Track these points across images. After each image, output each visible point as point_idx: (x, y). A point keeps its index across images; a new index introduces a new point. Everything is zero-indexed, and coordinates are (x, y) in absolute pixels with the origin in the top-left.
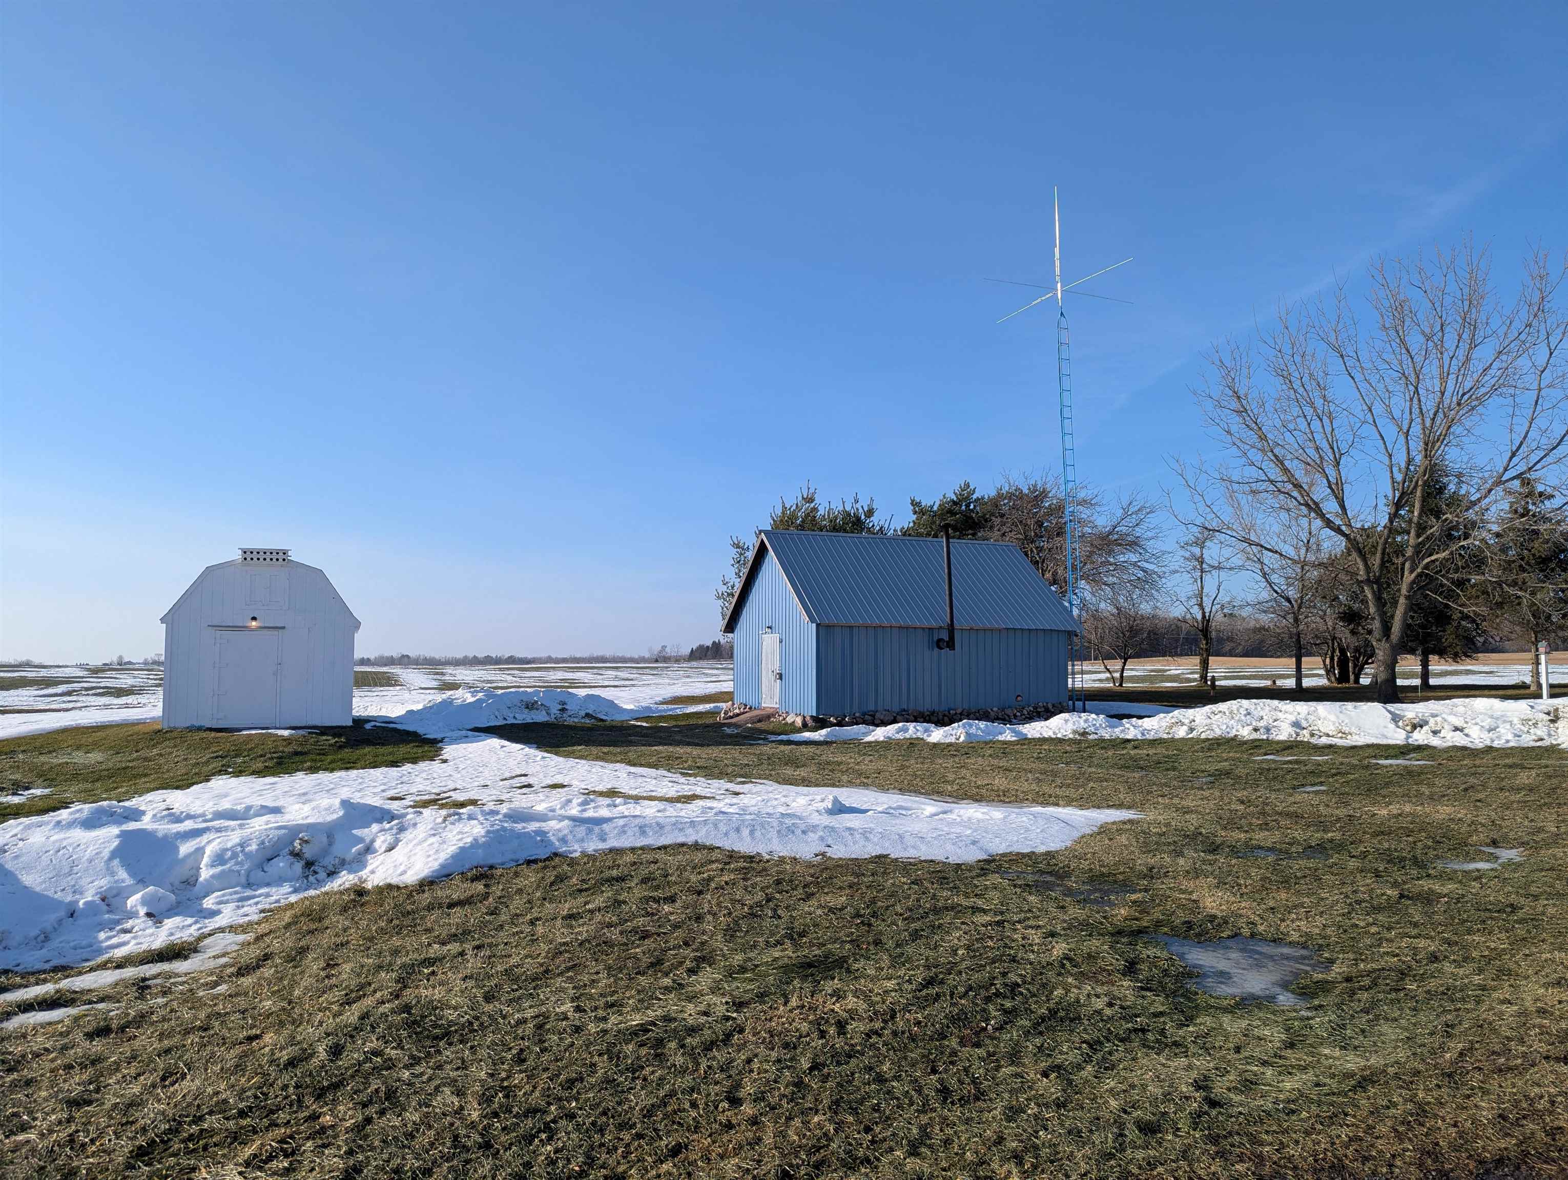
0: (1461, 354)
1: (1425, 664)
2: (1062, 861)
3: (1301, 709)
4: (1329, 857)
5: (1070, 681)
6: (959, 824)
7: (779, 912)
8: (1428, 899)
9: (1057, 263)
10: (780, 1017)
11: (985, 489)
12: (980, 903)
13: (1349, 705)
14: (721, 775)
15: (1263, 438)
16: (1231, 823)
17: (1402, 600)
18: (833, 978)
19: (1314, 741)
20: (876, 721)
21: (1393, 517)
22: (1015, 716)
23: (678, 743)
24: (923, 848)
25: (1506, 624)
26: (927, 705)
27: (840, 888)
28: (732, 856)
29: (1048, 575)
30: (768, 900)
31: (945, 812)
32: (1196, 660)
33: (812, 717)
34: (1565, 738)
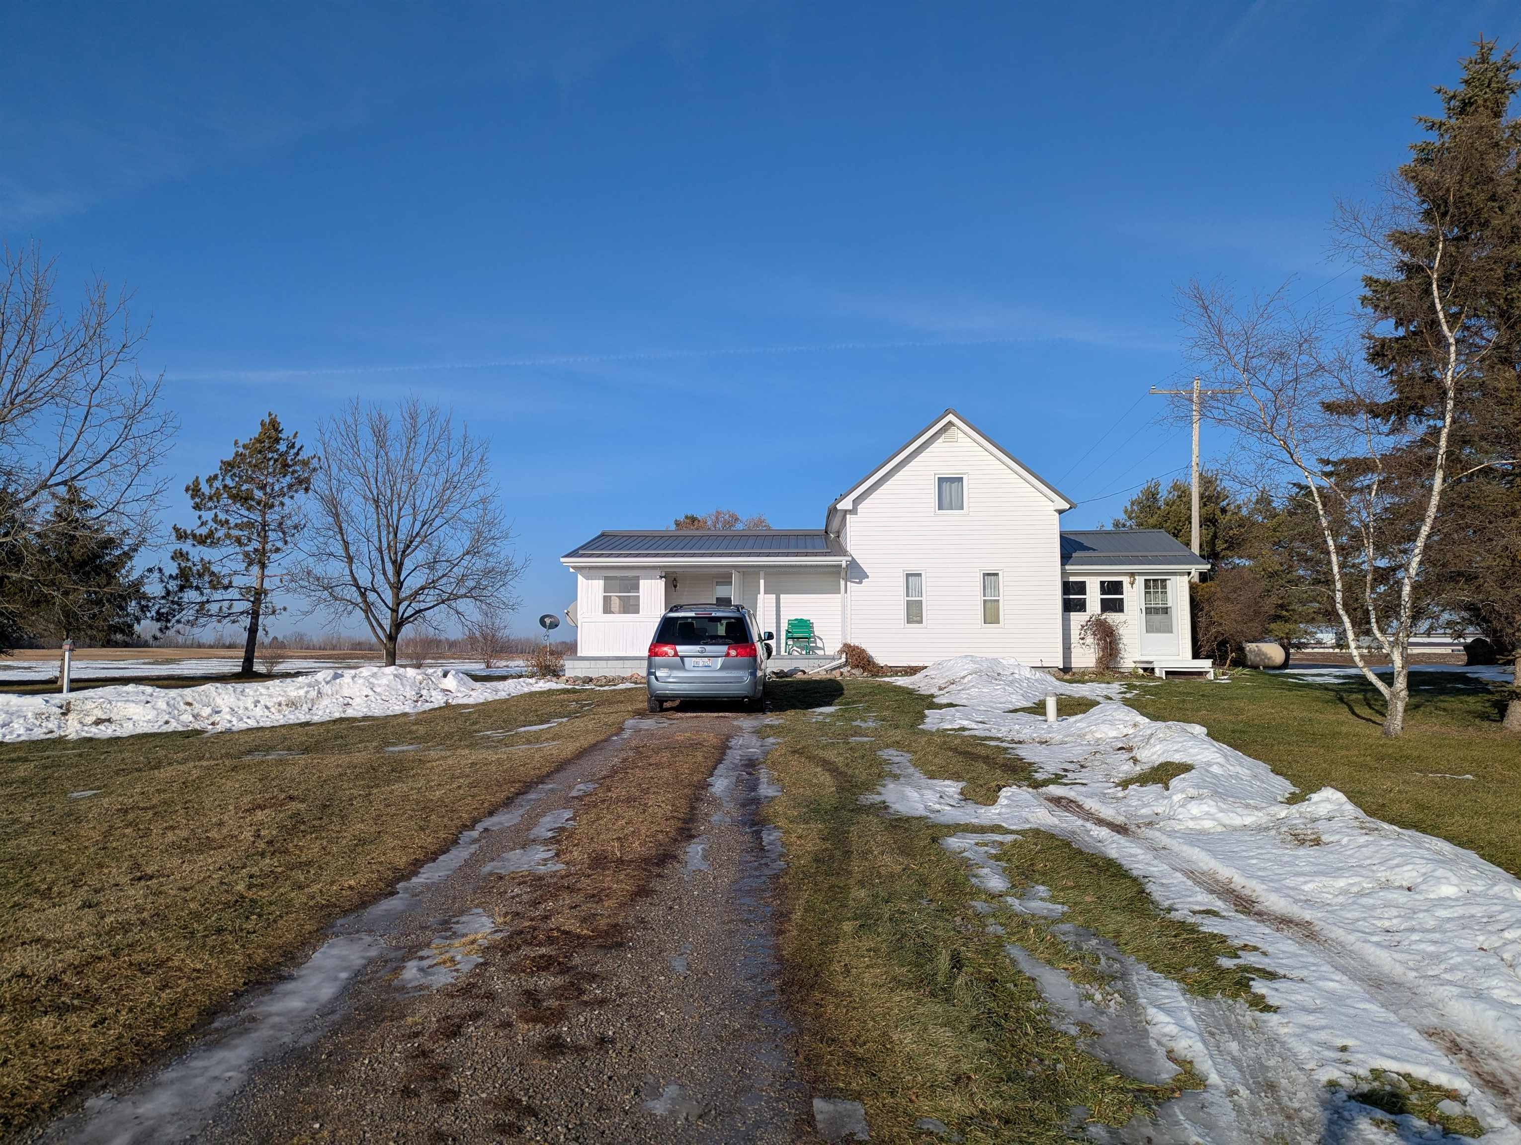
34: (73, 729)
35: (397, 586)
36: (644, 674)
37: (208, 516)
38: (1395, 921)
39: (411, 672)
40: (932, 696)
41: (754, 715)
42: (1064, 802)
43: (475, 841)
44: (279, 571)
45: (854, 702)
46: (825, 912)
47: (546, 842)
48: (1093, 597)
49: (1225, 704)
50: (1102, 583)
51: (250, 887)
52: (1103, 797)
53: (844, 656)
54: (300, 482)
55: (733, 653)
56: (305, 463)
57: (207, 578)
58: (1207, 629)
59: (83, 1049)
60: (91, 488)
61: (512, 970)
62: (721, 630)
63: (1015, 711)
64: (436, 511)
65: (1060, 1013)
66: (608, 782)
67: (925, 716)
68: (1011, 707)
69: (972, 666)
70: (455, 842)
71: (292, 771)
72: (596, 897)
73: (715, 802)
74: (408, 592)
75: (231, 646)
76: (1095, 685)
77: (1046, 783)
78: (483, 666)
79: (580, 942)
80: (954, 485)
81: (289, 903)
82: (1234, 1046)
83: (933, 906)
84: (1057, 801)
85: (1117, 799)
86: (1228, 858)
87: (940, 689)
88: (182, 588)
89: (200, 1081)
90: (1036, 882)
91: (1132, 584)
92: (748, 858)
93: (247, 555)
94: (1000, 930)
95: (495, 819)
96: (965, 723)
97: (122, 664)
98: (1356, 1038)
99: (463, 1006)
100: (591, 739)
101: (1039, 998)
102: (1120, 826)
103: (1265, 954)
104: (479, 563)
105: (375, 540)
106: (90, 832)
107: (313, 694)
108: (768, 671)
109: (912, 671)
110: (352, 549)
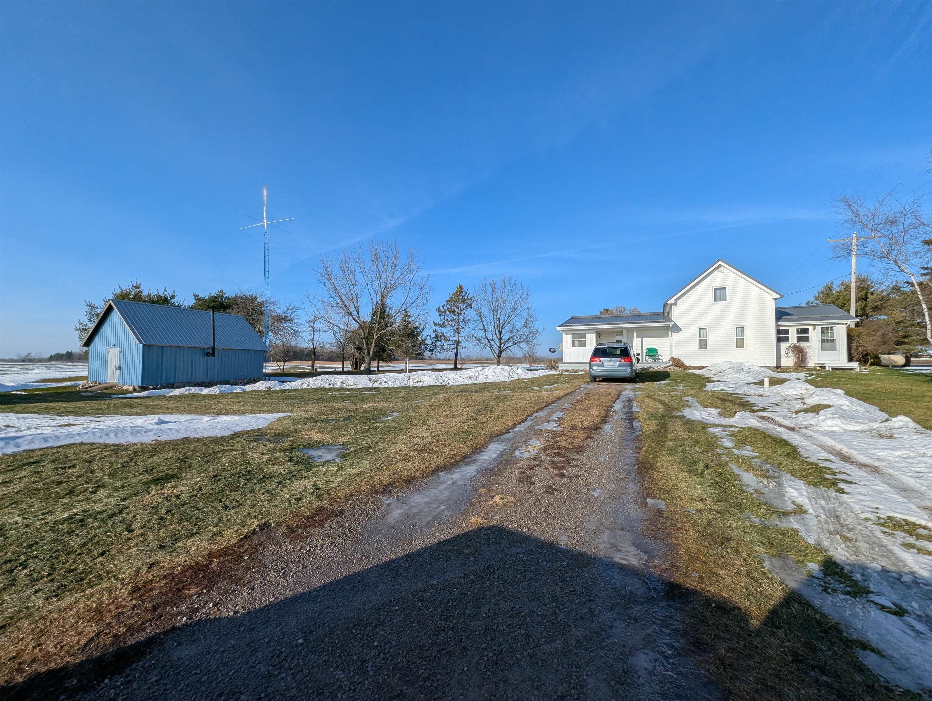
0: (392, 272)
1: (378, 364)
2: (264, 431)
3: (344, 377)
4: (350, 420)
5: (264, 370)
6: (221, 423)
7: (138, 463)
8: (376, 428)
9: (265, 213)
10: (147, 499)
11: (230, 292)
12: (233, 448)
13: (357, 376)
14: (84, 414)
15: (336, 289)
16: (322, 414)
17: (373, 344)
18: (171, 482)
19: (347, 387)
20: (173, 386)
21: (372, 318)
22: (241, 383)
23: (52, 401)
24: (206, 432)
25: (399, 353)
26: (200, 380)
27: (169, 451)
28: (106, 446)
29: (257, 329)
30: (131, 460)
31: (213, 419)
32: (310, 362)
33: (139, 386)
34: (411, 384)
35: (500, 339)
36: (588, 368)
37: (442, 318)
38: (923, 469)
39: (507, 367)
40: (710, 377)
41: (632, 384)
42: (766, 418)
43: (532, 420)
44: (463, 335)
45: (675, 380)
46: (656, 448)
47: (555, 421)
48: (793, 336)
49: (863, 382)
50: (798, 330)
51: (468, 428)
52: (785, 417)
53: (671, 362)
54: (469, 305)
55: (623, 360)
56: (471, 299)
57: (443, 338)
58: (857, 349)
59: (436, 462)
60: (411, 312)
61: (547, 455)
62: (618, 353)
63: (750, 384)
64: (512, 313)
65: (747, 486)
66: (576, 404)
67: (706, 385)
68: (748, 382)
69: (730, 366)
70: (526, 420)
71: (474, 397)
72: (573, 438)
73: (615, 412)
74: (504, 341)
75: (449, 360)
76: (792, 373)
77: (758, 411)
78: (529, 366)
79: (569, 450)
80: (722, 291)
81: (480, 433)
82: (823, 503)
83: (700, 450)
84: (763, 418)
85: (792, 418)
86: (841, 441)
87: (714, 375)
88: (436, 341)
89: (465, 472)
90: (746, 445)
91: (814, 329)
92: (627, 430)
93: (454, 330)
94: (727, 459)
95: (538, 414)
96: (724, 388)
97: (419, 365)
98: (883, 505)
99: (533, 463)
100: (569, 391)
101: (740, 480)
102: (791, 428)
103: (849, 475)
104: (527, 330)
105: (493, 323)
106: (423, 411)
107: (477, 374)
108: (638, 368)
109: (702, 368)
110: (486, 327)
